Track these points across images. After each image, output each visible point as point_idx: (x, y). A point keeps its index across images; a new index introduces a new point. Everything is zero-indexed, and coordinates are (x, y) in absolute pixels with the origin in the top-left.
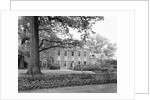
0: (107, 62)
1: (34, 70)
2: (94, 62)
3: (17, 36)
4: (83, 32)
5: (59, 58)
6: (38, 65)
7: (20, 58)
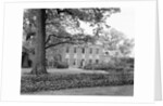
0: (123, 60)
1: (39, 69)
2: (107, 60)
3: (22, 31)
4: (96, 26)
5: (67, 56)
6: (44, 63)
7: (25, 55)
